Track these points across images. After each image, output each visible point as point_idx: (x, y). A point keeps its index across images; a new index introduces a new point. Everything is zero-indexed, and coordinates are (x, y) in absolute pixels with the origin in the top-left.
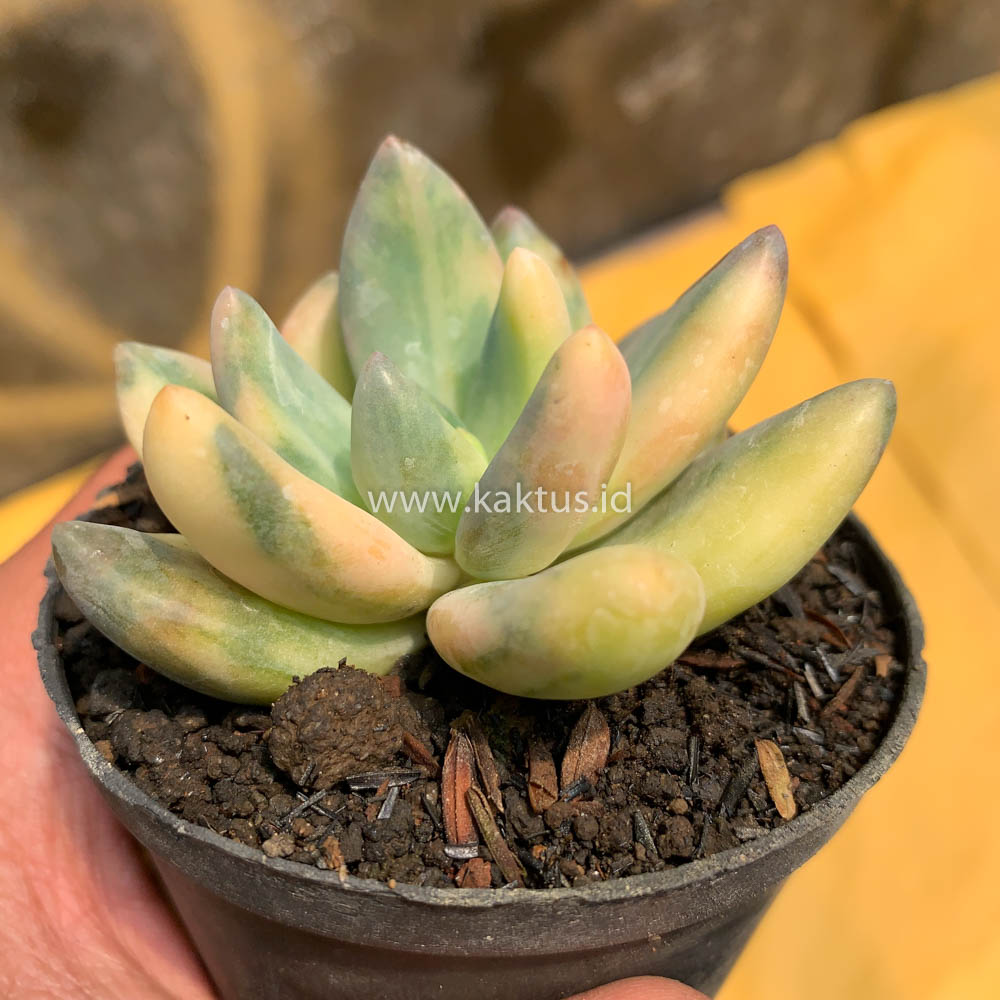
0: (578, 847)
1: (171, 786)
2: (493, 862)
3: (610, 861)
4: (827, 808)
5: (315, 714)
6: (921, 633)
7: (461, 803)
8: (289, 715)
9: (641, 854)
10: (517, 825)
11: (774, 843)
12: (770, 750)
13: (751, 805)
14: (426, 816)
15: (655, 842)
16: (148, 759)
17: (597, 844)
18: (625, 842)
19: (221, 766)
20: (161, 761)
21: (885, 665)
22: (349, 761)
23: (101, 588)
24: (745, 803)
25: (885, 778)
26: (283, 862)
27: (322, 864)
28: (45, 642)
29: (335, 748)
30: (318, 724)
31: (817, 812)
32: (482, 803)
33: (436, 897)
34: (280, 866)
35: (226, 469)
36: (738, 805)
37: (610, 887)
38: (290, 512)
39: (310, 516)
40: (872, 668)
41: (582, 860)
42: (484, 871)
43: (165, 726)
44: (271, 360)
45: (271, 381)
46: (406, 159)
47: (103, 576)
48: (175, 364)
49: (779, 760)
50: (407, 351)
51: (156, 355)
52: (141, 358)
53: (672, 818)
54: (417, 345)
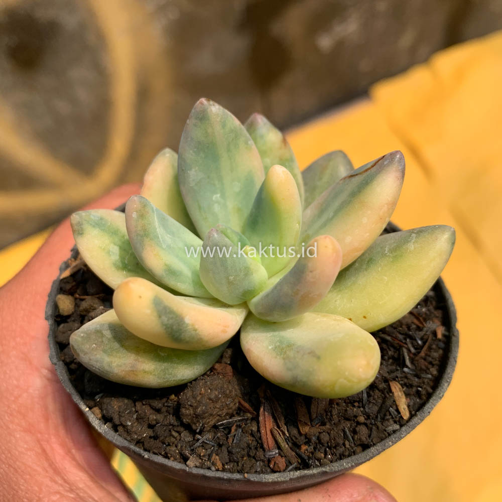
0: (321, 446)
1: (136, 434)
2: (285, 456)
3: (335, 450)
4: (423, 414)
5: (202, 403)
6: (455, 314)
7: (269, 432)
8: (189, 403)
9: (347, 446)
10: (294, 438)
11: (402, 434)
12: (396, 387)
13: (390, 414)
14: (254, 439)
15: (353, 438)
16: (124, 423)
17: (329, 444)
18: (341, 442)
19: (156, 420)
20: (130, 424)
21: (441, 332)
22: (217, 418)
23: (97, 361)
24: (388, 413)
25: (446, 394)
26: (196, 469)
27: (213, 468)
28: (57, 360)
29: (211, 415)
30: (204, 408)
31: (419, 416)
32: (279, 434)
33: (265, 478)
34: (195, 471)
35: (160, 317)
36: (385, 415)
37: (337, 465)
38: (188, 327)
39: (197, 327)
40: (435, 333)
41: (323, 451)
42: (282, 462)
43: (127, 403)
44: (157, 227)
45: (158, 237)
46: (211, 110)
47: (98, 356)
48: (101, 219)
49: (401, 391)
50: (214, 199)
51: (92, 217)
52: (86, 220)
53: (358, 426)
54: (218, 195)
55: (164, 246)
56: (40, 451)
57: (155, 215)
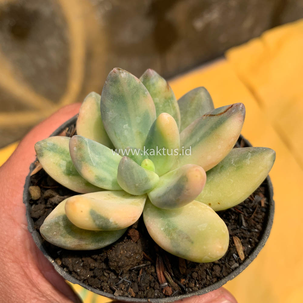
0: (192, 279)
1: (83, 276)
2: (172, 287)
3: (201, 282)
4: (253, 257)
5: (122, 260)
6: (272, 190)
8: (114, 260)
9: (208, 278)
11: (240, 270)
12: (237, 240)
14: (153, 277)
15: (211, 273)
16: (75, 270)
17: (198, 278)
18: (204, 277)
19: (94, 266)
20: (79, 271)
21: (263, 201)
22: (131, 266)
23: (57, 242)
24: (232, 257)
26: (119, 297)
27: (130, 296)
28: (32, 230)
29: (127, 265)
30: (123, 262)
31: (251, 259)
32: (168, 275)
33: (160, 301)
35: (94, 221)
36: (230, 258)
37: (202, 291)
38: (112, 224)
39: (117, 222)
40: (260, 203)
41: (194, 283)
42: (169, 290)
43: (76, 257)
44: (89, 153)
45: (90, 160)
46: (121, 76)
47: (57, 239)
48: (54, 145)
49: (240, 243)
50: (124, 127)
51: (48, 144)
52: (44, 147)
53: (215, 266)
54: (127, 125)
55: (94, 165)
56: (23, 273)
57: (88, 147)
